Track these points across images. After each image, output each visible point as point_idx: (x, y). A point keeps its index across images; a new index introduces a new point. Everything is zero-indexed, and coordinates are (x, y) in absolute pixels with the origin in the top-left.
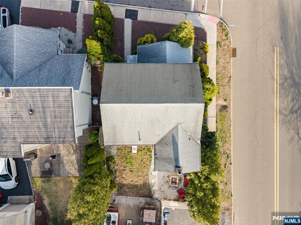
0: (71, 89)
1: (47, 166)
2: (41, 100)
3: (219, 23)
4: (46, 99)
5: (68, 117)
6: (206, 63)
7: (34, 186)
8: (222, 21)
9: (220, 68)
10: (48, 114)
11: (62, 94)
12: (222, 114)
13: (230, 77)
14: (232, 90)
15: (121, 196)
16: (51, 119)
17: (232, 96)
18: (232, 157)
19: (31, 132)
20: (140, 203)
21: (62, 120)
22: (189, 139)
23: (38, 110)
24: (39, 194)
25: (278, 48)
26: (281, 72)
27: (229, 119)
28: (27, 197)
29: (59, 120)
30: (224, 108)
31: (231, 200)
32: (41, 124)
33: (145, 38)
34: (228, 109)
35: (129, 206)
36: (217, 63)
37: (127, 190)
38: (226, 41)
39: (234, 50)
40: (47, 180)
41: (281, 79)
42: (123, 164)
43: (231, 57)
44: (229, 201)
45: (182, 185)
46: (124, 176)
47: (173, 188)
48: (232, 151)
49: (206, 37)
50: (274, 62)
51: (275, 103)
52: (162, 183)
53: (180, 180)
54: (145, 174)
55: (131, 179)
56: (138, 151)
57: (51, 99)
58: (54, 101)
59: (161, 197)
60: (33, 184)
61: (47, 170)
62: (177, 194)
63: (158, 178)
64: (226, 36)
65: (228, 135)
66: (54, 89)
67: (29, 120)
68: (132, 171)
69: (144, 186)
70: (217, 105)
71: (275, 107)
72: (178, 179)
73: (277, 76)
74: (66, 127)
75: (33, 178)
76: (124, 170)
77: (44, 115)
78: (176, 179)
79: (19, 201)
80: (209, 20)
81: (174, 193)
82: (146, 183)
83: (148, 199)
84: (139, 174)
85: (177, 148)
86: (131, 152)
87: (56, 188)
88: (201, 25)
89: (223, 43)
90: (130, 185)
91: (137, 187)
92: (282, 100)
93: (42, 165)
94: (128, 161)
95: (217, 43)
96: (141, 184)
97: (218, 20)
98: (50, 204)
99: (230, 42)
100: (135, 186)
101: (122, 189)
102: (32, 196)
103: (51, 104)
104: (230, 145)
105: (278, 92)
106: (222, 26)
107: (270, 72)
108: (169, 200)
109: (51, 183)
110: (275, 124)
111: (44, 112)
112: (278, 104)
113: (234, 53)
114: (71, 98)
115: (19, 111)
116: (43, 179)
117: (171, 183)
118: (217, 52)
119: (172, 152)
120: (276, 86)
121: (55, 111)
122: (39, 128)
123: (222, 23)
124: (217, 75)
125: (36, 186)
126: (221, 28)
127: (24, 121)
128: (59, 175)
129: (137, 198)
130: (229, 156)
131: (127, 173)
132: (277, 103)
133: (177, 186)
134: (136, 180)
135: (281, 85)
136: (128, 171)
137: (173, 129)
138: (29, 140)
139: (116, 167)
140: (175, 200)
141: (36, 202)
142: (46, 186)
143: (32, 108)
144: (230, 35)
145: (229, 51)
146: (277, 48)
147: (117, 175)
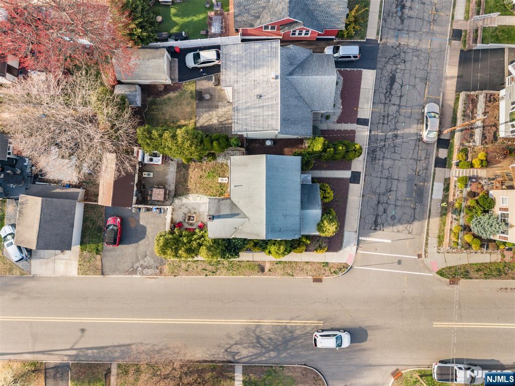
0: (278, 130)
1: (207, 97)
2: (269, 105)
3: (347, 265)
4: (270, 109)
5: (255, 127)
6: (306, 251)
7: (187, 83)
8: (349, 268)
9: (301, 265)
10: (258, 110)
11: (274, 122)
12: (256, 267)
13: (293, 276)
14: (279, 277)
15: (176, 167)
16: (254, 113)
17: (273, 277)
18: (213, 277)
19: (243, 96)
20: (170, 186)
21: (253, 122)
22: (236, 228)
23: (260, 102)
24: (180, 87)
25: (322, 325)
26: (298, 327)
27: (251, 274)
28: (177, 77)
29: (253, 119)
30: (262, 269)
31: (171, 275)
32: (249, 104)
33: (329, 191)
34: (261, 273)
35: (166, 174)
36: (307, 263)
37: (182, 173)
38: (328, 271)
39: (319, 280)
40: (193, 96)
41: (291, 327)
42: (208, 169)
43: (313, 276)
44: (170, 274)
45: (186, 226)
46: (196, 170)
47: (184, 218)
48: (219, 276)
49: (333, 251)
50: (308, 320)
51: (266, 321)
52: (189, 207)
53: (191, 224)
54: (198, 190)
55: (193, 176)
56: (220, 183)
57: (270, 113)
58: (269, 115)
59: (175, 205)
60: (190, 82)
61: (203, 95)
62: (178, 221)
63: (194, 203)
64: (334, 271)
65: (235, 272)
66: (278, 115)
67: (253, 95)
68: (201, 177)
69: (187, 189)
70: (264, 262)
71: (262, 321)
72: (193, 222)
73: (295, 323)
74: (247, 125)
75: (196, 83)
76: (202, 170)
77: (257, 107)
78: (193, 220)
79: (173, 69)
80: (350, 256)
81: (179, 219)
82: (189, 191)
83: (173, 193)
84: (198, 185)
85: (229, 218)
86: (220, 177)
87: (185, 104)
88: (345, 247)
89: (327, 268)
90: (188, 176)
91: (185, 182)
92: (270, 328)
93: (208, 91)
94: (211, 174)
95: (327, 263)
96: (188, 186)
97: (350, 264)
98: (169, 99)
99: (328, 276)
100: (186, 181)
101: (183, 168)
102: (177, 81)
103: (266, 113)
104: (225, 275)
105: (278, 324)
106: (344, 268)
107: (297, 317)
108: (172, 214)
109: (190, 100)
110: (246, 321)
111: (259, 107)
112: (265, 324)
113: (317, 280)
114: (271, 130)
115: (260, 86)
116: (194, 92)
117: (189, 215)
118: (318, 263)
119: (225, 213)
120: (284, 322)
121: (260, 116)
122: (246, 103)
123: (347, 268)
124: (294, 262)
125: (187, 85)
126: (342, 267)
127: (251, 90)
128: (197, 107)
129: (175, 182)
130: (214, 274)
131: (199, 173)
132: (267, 322)
133: (186, 221)
134: (192, 182)
135: (285, 327)
136: (201, 173)
137: (244, 214)
138: (236, 94)
139: (205, 162)
140: (172, 219)
141: (172, 85)
142: (188, 95)
143: (262, 97)
144: (335, 276)
145: (319, 275)
146: (321, 323)
147: (196, 163)
